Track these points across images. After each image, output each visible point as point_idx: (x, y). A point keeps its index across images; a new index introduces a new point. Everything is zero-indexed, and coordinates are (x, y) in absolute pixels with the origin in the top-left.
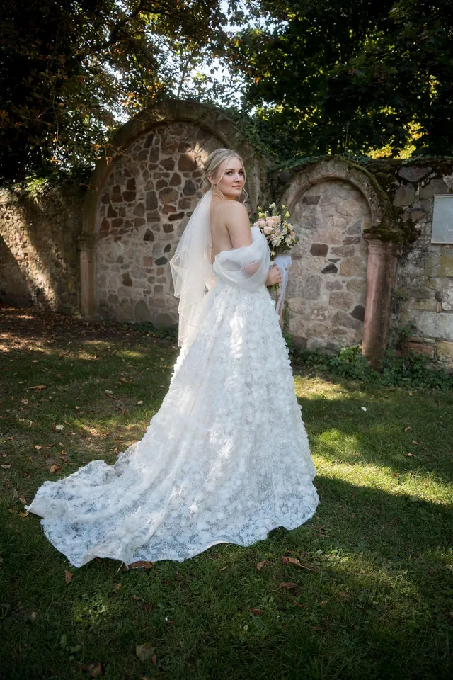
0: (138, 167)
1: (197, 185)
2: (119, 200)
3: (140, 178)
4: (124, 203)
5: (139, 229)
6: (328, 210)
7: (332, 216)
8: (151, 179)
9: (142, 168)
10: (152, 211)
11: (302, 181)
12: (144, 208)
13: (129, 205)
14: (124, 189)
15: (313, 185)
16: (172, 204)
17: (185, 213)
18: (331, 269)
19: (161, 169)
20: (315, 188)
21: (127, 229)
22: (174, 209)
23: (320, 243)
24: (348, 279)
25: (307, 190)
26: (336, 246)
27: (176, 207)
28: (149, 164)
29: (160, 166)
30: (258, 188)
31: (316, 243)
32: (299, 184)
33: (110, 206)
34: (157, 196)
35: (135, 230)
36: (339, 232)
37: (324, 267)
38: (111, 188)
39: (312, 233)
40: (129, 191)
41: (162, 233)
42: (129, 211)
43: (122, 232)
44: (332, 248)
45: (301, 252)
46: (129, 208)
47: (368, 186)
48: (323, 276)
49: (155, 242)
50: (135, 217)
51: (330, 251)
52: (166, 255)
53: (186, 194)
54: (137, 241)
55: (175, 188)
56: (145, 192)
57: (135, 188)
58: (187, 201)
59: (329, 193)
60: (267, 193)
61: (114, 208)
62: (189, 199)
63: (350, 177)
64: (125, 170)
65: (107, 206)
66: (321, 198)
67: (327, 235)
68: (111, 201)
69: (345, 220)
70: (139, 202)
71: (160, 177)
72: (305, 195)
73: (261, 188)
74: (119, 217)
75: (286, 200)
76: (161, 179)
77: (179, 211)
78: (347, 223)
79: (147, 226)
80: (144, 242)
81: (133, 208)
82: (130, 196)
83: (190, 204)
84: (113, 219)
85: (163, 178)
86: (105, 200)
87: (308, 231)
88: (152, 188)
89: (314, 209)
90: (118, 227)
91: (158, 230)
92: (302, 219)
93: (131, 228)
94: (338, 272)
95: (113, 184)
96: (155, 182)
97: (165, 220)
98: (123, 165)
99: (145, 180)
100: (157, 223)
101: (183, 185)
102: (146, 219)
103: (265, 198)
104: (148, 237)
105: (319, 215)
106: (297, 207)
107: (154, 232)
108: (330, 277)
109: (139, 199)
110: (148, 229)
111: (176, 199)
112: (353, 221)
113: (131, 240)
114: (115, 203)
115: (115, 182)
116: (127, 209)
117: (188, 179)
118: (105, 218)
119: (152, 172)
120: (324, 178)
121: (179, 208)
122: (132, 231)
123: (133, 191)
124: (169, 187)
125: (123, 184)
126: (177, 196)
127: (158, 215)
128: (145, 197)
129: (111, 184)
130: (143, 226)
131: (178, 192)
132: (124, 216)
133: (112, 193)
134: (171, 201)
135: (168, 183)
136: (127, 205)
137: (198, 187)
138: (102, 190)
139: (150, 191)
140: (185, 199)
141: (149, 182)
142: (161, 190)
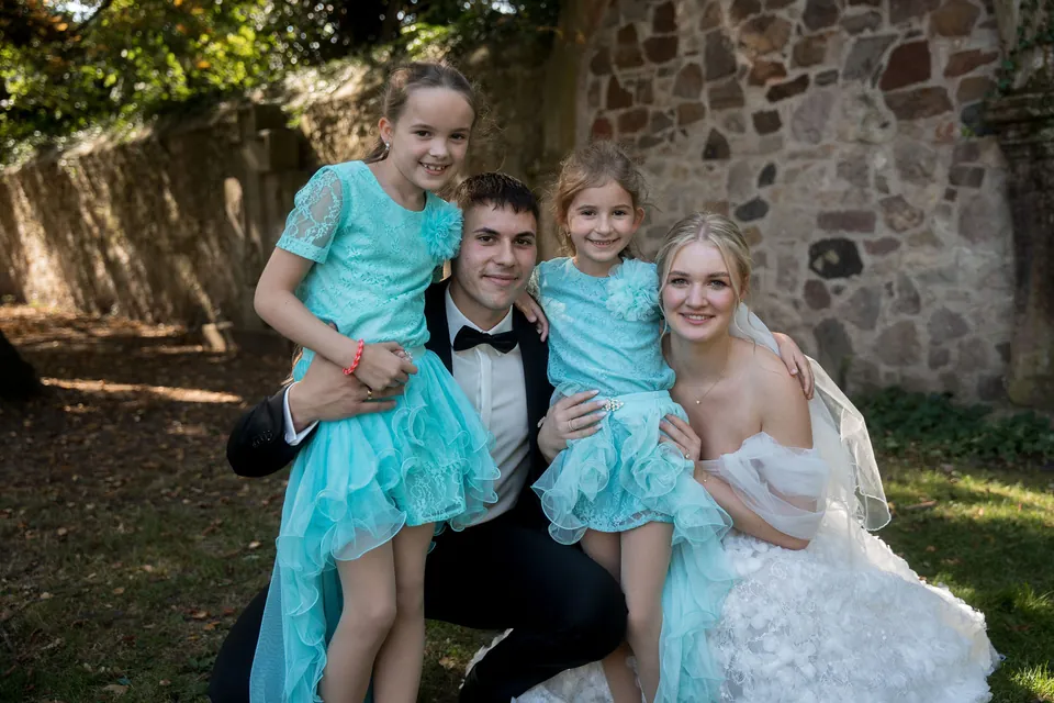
2: (631, 62)
4: (647, 70)
5: (689, 131)
10: (723, 82)
12: (699, 75)
13: (663, 73)
16: (772, 58)
17: (812, 77)
21: (659, 135)
22: (779, 70)
27: (787, 63)
33: (614, 81)
34: (734, 39)
35: (679, 136)
38: (613, 34)
40: (659, 35)
41: (751, 137)
42: (663, 88)
43: (646, 143)
46: (662, 80)
49: (734, 161)
50: (678, 101)
52: (764, 193)
53: (812, 26)
54: (686, 164)
55: (782, 14)
56: (700, 35)
57: (673, 27)
58: (816, 45)
61: (622, 85)
62: (822, 38)
65: (605, 81)
68: (615, 67)
70: (687, 61)
74: (636, 106)
77: (793, 74)
79: (711, 122)
80: (702, 164)
81: (673, 78)
82: (663, 49)
83: (822, 51)
84: (623, 111)
86: (600, 66)
88: (718, 22)
90: (636, 130)
91: (741, 129)
93: (669, 130)
95: (616, 22)
96: (726, 5)
97: (756, 100)
99: (702, 0)
100: (734, 111)
101: (800, 3)
102: (706, 104)
103: (1041, 5)
104: (716, 149)
107: (730, 136)
109: (688, 54)
110: (714, 131)
111: (785, 41)
113: (670, 161)
114: (626, 71)
115: (622, 17)
116: (657, 82)
118: (600, 112)
121: (793, 67)
122: (672, 138)
123: (669, 35)
124: (764, 11)
125: (644, 20)
126: (788, 33)
127: (739, 89)
128: (702, 47)
129: (614, 22)
130: (699, 123)
131: (789, 24)
132: (649, 100)
133: (615, 47)
134: (771, 50)
135: (762, 2)
136: (655, 74)
137: (844, 3)
138: (592, 40)
139: (713, 30)
140: (810, 39)
141: (711, 6)
142: (744, 22)
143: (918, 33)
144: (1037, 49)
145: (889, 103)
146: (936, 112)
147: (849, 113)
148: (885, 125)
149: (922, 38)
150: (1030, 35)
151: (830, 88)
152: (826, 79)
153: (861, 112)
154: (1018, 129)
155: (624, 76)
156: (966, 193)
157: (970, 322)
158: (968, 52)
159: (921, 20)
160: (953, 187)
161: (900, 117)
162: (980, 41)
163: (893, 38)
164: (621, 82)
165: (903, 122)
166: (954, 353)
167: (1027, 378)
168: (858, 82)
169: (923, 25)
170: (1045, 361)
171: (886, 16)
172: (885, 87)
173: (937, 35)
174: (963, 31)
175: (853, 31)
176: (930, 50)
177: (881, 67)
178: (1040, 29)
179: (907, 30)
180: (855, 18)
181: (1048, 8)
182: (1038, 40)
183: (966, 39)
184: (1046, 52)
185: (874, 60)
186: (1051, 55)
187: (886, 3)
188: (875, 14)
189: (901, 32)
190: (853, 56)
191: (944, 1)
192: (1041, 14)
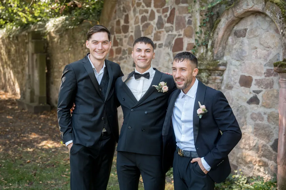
0: (131, 5)
2: (119, 32)
3: (131, 14)
4: (122, 35)
6: (253, 43)
7: (256, 48)
8: (138, 14)
9: (133, 5)
11: (229, 16)
12: (133, 39)
13: (125, 37)
14: (122, 23)
15: (240, 19)
16: (149, 36)
17: (157, 45)
18: (254, 100)
19: (143, 7)
20: (243, 22)
21: (123, 57)
23: (247, 75)
24: (269, 111)
25: (237, 23)
26: (258, 78)
27: (152, 38)
28: (136, 2)
29: (143, 4)
30: (198, 24)
31: (243, 74)
32: (227, 19)
33: (115, 37)
34: (141, 29)
35: (128, 58)
36: (261, 64)
37: (249, 98)
38: (115, 22)
39: (240, 65)
42: (125, 42)
43: (121, 59)
44: (256, 80)
45: (232, 83)
46: (126, 39)
47: (280, 18)
48: (249, 107)
50: (128, 46)
51: (254, 82)
53: (159, 28)
54: (129, 67)
55: (152, 23)
56: (134, 26)
58: (159, 34)
59: (254, 26)
60: (205, 28)
61: (116, 39)
62: (160, 32)
63: (266, 10)
64: (124, 7)
65: (113, 37)
66: (248, 31)
67: (252, 66)
68: (115, 33)
69: (267, 52)
70: (131, 34)
71: (142, 13)
72: (235, 28)
73: (201, 24)
74: (119, 46)
75: (218, 34)
76: (143, 15)
78: (268, 55)
80: (132, 68)
81: (127, 39)
82: (126, 29)
83: (160, 37)
84: (116, 47)
85: (145, 14)
86: (112, 32)
87: (238, 63)
88: (138, 22)
89: (242, 42)
90: (119, 54)
92: (233, 51)
93: (126, 56)
94: (260, 103)
96: (140, 17)
98: (122, 3)
99: (135, 15)
101: (156, 20)
103: (203, 32)
105: (246, 48)
106: (230, 40)
108: (254, 108)
109: (131, 32)
111: (152, 32)
112: (274, 52)
113: (126, 65)
115: (117, 17)
116: (124, 39)
117: (159, 15)
118: (112, 47)
119: (138, 9)
120: (246, 12)
122: (126, 58)
123: (127, 25)
124: (148, 22)
125: (122, 19)
126: (152, 29)
128: (134, 30)
129: (115, 19)
131: (153, 26)
132: (122, 45)
133: (115, 26)
134: (149, 34)
135: (148, 18)
136: (124, 37)
137: (165, 22)
138: (110, 23)
139: (137, 25)
140: (158, 32)
141: (137, 17)
142: (144, 24)
143: (181, 35)
144: (202, 46)
147: (165, 58)
149: (182, 37)
150: (200, 42)
151: (161, 49)
152: (161, 46)
153: (168, 58)
155: (117, 36)
158: (191, 43)
159: (182, 31)
162: (193, 41)
163: (175, 35)
164: (116, 37)
168: (167, 48)
169: (182, 32)
171: (174, 28)
172: (173, 51)
173: (185, 37)
174: (190, 36)
175: (167, 32)
176: (184, 41)
177: (172, 45)
178: (203, 40)
179: (179, 33)
180: (168, 27)
181: (205, 34)
182: (202, 44)
183: (191, 39)
184: (204, 48)
185: (171, 42)
186: (205, 49)
187: (174, 24)
188: (172, 27)
189: (177, 34)
190: (167, 39)
191: (187, 26)
192: (203, 36)
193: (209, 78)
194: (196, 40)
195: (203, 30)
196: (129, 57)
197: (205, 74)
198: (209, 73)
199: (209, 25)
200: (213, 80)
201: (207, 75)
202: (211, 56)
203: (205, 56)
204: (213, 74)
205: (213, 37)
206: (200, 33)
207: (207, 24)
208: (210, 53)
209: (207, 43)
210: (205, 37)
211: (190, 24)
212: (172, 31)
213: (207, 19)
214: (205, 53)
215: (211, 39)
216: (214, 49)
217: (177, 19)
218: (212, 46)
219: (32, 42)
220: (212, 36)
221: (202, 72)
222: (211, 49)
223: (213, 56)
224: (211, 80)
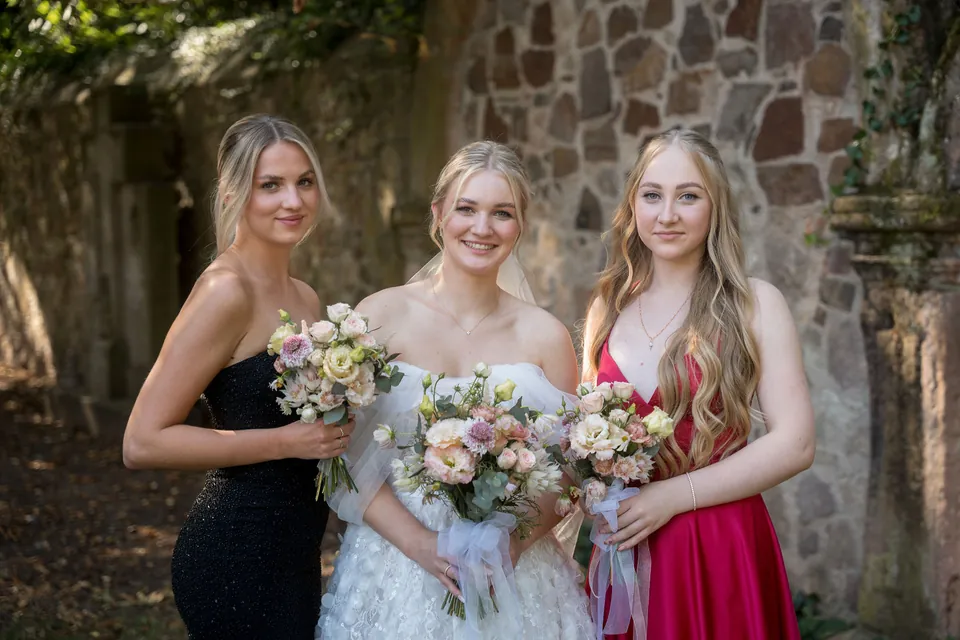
1: (718, 25)
2: (509, 80)
3: (564, 2)
4: (525, 92)
5: (563, 187)
8: (593, 4)
10: (597, 124)
12: (574, 110)
13: (540, 101)
14: (523, 40)
16: (646, 97)
22: (653, 116)
27: (661, 105)
30: (874, 36)
33: (490, 104)
34: (610, 65)
35: (553, 191)
38: (490, 38)
42: (538, 122)
46: (539, 110)
50: (553, 143)
53: (691, 60)
54: (561, 233)
55: (658, 37)
56: (577, 53)
57: (551, 38)
58: (691, 86)
60: (906, 53)
61: (498, 112)
62: (696, 78)
65: (482, 103)
68: (491, 85)
70: (562, 88)
73: (885, 33)
74: (513, 143)
76: (619, 4)
77: (666, 125)
79: (585, 177)
80: (575, 235)
81: (548, 111)
82: (540, 68)
83: (697, 96)
86: (476, 82)
88: (595, 38)
91: (614, 191)
93: (543, 183)
96: (604, 15)
97: (630, 155)
99: (579, 5)
100: (606, 165)
101: (677, 26)
102: (581, 152)
103: (897, 71)
104: (589, 216)
107: (604, 199)
109: (563, 79)
110: (586, 192)
111: (660, 78)
113: (543, 226)
114: (502, 93)
115: (500, 16)
116: (533, 114)
121: (668, 113)
122: (546, 193)
124: (642, 32)
125: (521, 23)
126: (663, 65)
127: (612, 137)
128: (577, 72)
129: (492, 23)
130: (572, 176)
131: (663, 52)
132: (525, 138)
133: (492, 58)
134: (646, 86)
135: (640, 16)
136: (531, 102)
137: (719, 33)
138: (467, 45)
139: (590, 49)
140: (685, 77)
141: (590, 15)
142: (621, 42)
143: (792, 86)
144: (892, 131)
145: (762, 178)
146: (808, 200)
148: (756, 210)
149: (795, 93)
150: (883, 112)
154: (869, 241)
155: (503, 99)
156: (837, 315)
157: (839, 497)
158: (840, 120)
159: (796, 68)
160: (823, 307)
161: (771, 202)
162: (849, 110)
163: (767, 88)
164: (498, 105)
165: (775, 208)
166: (824, 539)
167: (876, 590)
168: (730, 144)
169: (797, 75)
170: (894, 570)
171: (762, 57)
172: (759, 156)
173: (812, 92)
174: (834, 91)
175: (729, 73)
176: (805, 110)
177: (754, 128)
178: (895, 104)
179: (781, 79)
180: (730, 54)
181: (905, 77)
182: (893, 119)
183: (840, 102)
184: (902, 139)
185: (748, 117)
186: (907, 143)
187: (762, 39)
188: (751, 52)
189: (776, 82)
190: (727, 107)
191: (819, 45)
192: (897, 84)
193: (927, 268)
194: (865, 104)
195: (894, 62)
196: (558, 187)
197: (909, 248)
198: (930, 247)
199: (919, 41)
200: (945, 273)
201: (919, 252)
202: (937, 170)
203: (909, 174)
204: (945, 248)
205: (945, 91)
206: (881, 73)
207: (913, 34)
208: (928, 160)
209: (916, 117)
210: (907, 90)
211: (832, 38)
212: (750, 72)
213: (912, 11)
214: (905, 161)
215: (935, 99)
216: (946, 140)
217: (772, 18)
218: (941, 129)
219: (114, 135)
220: (939, 85)
221: (899, 242)
222: (937, 142)
223: (944, 173)
224: (937, 274)
